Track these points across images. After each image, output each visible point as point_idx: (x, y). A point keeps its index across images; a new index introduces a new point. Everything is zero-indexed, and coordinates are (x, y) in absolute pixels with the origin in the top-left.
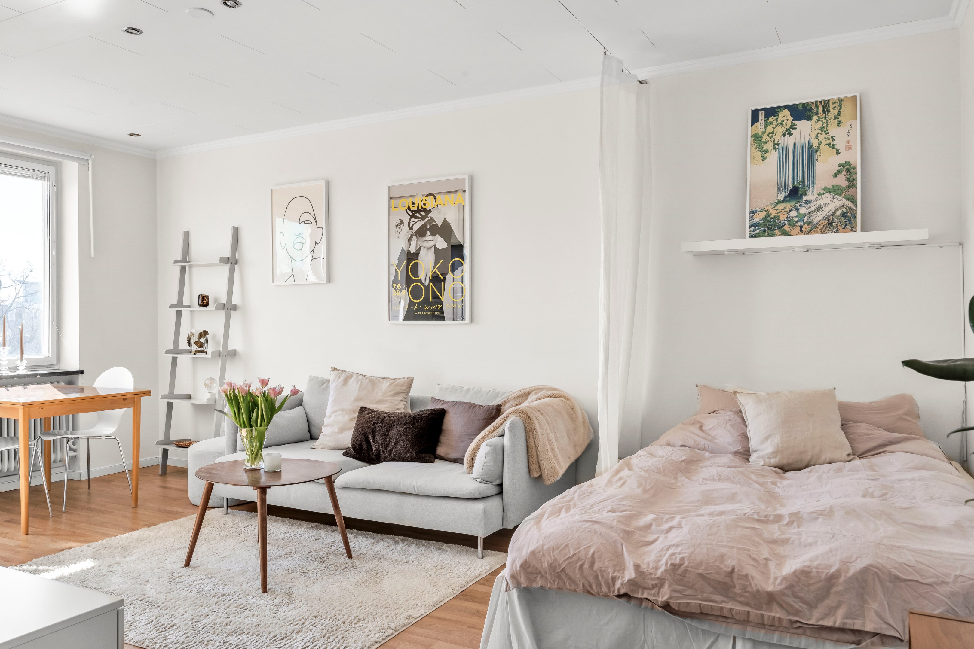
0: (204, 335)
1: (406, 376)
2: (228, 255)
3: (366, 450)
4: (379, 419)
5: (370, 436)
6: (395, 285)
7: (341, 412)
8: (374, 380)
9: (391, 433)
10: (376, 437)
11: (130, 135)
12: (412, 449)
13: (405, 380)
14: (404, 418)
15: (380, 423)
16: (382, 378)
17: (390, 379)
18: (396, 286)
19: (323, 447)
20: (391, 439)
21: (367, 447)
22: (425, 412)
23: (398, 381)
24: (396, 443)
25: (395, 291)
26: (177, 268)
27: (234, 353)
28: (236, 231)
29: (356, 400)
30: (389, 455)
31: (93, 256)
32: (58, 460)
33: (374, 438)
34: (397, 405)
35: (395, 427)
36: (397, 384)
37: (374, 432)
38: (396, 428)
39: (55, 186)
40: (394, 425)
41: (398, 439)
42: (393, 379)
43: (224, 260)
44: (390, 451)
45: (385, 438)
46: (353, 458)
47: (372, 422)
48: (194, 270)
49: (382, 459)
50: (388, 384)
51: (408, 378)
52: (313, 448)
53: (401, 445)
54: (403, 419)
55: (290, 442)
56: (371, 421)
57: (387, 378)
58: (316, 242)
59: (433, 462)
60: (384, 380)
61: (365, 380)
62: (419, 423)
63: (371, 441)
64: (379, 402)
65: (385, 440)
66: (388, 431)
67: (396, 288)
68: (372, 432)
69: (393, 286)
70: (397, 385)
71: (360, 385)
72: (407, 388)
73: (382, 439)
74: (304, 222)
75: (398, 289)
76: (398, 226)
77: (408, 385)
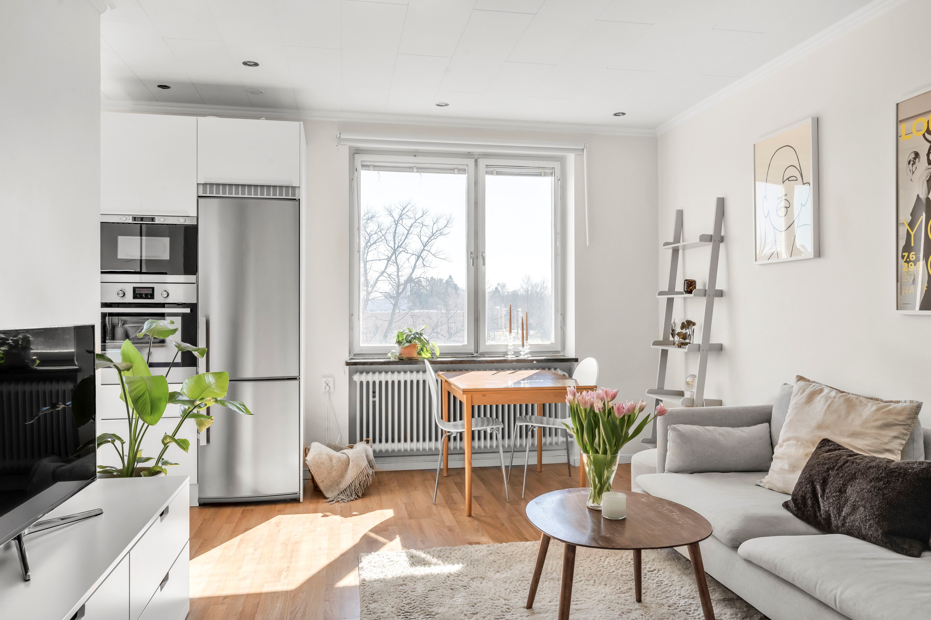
0: (687, 326)
1: (908, 399)
2: (710, 231)
3: (811, 507)
4: (837, 463)
5: (818, 487)
6: (906, 254)
7: (795, 442)
8: (854, 399)
9: (849, 490)
10: (827, 491)
11: (616, 115)
12: (878, 523)
13: (905, 404)
14: (874, 469)
15: (838, 470)
16: (869, 398)
17: (882, 401)
18: (908, 257)
19: (771, 486)
20: (846, 501)
21: (813, 504)
22: (915, 466)
23: (893, 405)
24: (854, 508)
25: (906, 264)
26: (669, 253)
27: (720, 348)
28: (721, 203)
29: (820, 427)
30: (843, 525)
31: (588, 245)
32: (554, 443)
33: (823, 491)
34: (886, 443)
35: (857, 481)
36: (889, 410)
37: (824, 483)
38: (858, 483)
39: (559, 180)
40: (856, 479)
41: (858, 501)
42: (886, 402)
43: (710, 238)
44: (845, 518)
45: (840, 496)
46: (794, 514)
47: (826, 467)
48: (687, 251)
49: (834, 529)
50: (874, 408)
51: (911, 402)
52: (759, 486)
53: (861, 512)
54: (872, 470)
55: (738, 470)
56: (826, 464)
57: (877, 399)
58: (802, 203)
59: (918, 556)
60: (869, 402)
61: (839, 398)
62: (898, 484)
63: (819, 496)
64: (854, 435)
65: (839, 499)
66: (845, 485)
67: (908, 260)
68: (823, 482)
69: (903, 257)
70: (889, 412)
71: (829, 406)
72: (908, 419)
73: (834, 496)
74: (788, 179)
75: (910, 261)
76: (911, 163)
77: (910, 414)
